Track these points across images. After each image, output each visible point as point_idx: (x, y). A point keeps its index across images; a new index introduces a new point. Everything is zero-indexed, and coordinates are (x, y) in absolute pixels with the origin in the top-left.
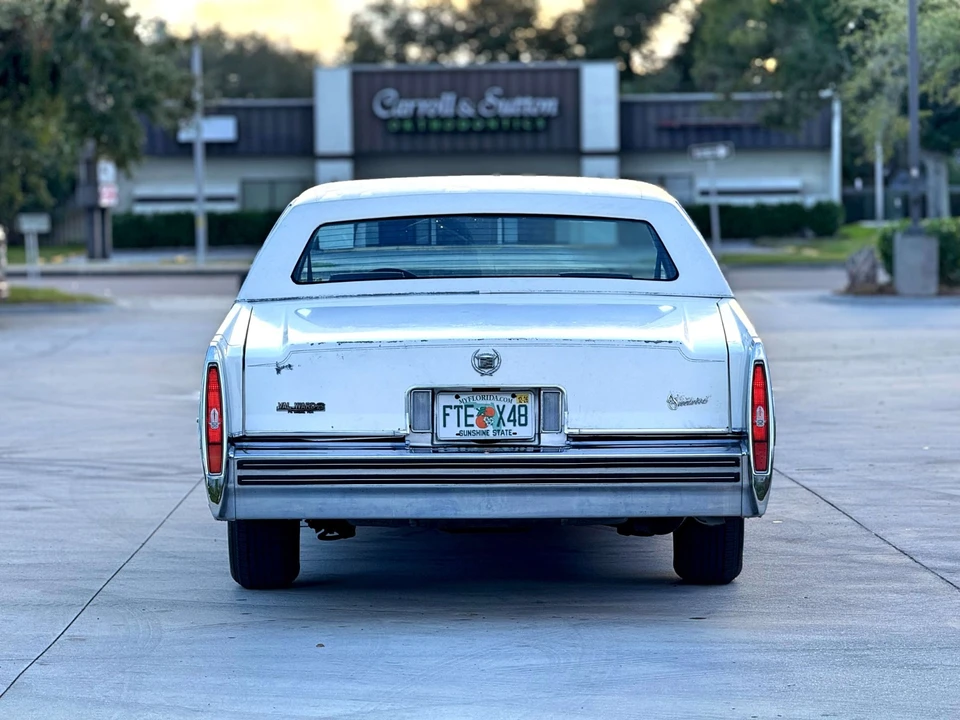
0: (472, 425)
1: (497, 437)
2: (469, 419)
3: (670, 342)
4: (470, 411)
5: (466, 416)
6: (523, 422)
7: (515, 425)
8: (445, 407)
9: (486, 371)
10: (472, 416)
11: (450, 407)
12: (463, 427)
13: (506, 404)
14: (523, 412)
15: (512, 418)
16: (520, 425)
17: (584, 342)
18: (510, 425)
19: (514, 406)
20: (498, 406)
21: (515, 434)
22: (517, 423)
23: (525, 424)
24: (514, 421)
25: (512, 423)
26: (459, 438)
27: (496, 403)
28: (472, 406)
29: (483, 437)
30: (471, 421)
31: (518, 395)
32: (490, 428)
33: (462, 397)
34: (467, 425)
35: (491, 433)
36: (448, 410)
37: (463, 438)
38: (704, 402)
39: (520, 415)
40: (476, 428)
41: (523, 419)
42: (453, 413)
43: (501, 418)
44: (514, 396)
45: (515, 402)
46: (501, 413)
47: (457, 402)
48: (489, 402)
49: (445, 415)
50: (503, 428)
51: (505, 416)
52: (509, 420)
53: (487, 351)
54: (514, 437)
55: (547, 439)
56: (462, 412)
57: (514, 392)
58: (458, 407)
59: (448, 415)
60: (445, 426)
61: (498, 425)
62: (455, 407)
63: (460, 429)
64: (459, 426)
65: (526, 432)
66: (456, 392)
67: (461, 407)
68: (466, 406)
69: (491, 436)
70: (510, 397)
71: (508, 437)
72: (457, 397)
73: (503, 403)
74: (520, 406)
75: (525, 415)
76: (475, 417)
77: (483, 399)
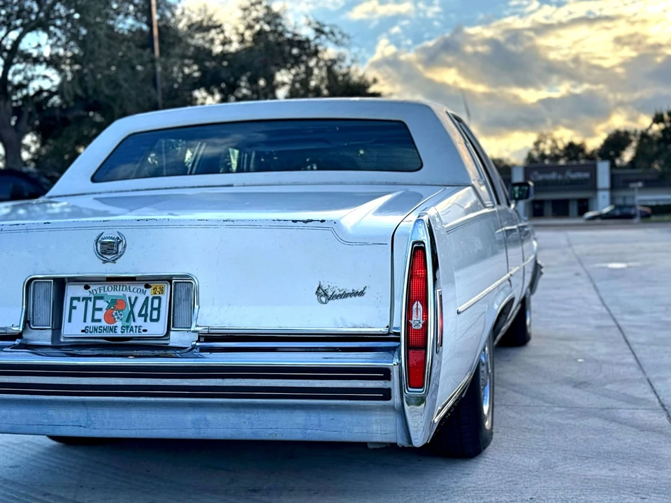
0: (99, 321)
1: (126, 334)
2: (96, 313)
3: (323, 221)
4: (100, 304)
5: (95, 309)
6: (155, 317)
7: (145, 321)
8: (72, 299)
9: (109, 257)
10: (100, 309)
11: (78, 299)
12: (89, 323)
13: (139, 295)
14: (156, 305)
15: (143, 312)
16: (152, 320)
17: (222, 223)
18: (140, 321)
19: (147, 298)
20: (130, 298)
21: (145, 331)
22: (148, 319)
23: (157, 320)
24: (145, 316)
25: (143, 318)
26: (84, 335)
27: (128, 294)
28: (101, 298)
29: (111, 335)
30: (99, 315)
31: (153, 285)
32: (119, 324)
33: (93, 288)
34: (93, 320)
35: (119, 330)
36: (75, 303)
37: (89, 335)
38: (361, 294)
39: (153, 309)
40: (104, 324)
41: (155, 313)
42: (80, 305)
43: (132, 312)
44: (147, 286)
45: (149, 292)
46: (132, 306)
47: (86, 293)
48: (121, 293)
49: (72, 308)
50: (133, 324)
51: (136, 310)
52: (140, 315)
53: (109, 234)
54: (144, 334)
55: (176, 339)
56: (90, 304)
57: (147, 281)
58: (86, 299)
59: (75, 308)
60: (70, 321)
61: (128, 320)
62: (84, 299)
63: (86, 325)
64: (85, 321)
65: (157, 329)
66: (86, 282)
67: (90, 299)
68: (96, 298)
69: (119, 334)
70: (142, 287)
71: (137, 335)
72: (87, 287)
73: (136, 294)
74: (154, 298)
75: (158, 309)
76: (104, 311)
77: (115, 289)
